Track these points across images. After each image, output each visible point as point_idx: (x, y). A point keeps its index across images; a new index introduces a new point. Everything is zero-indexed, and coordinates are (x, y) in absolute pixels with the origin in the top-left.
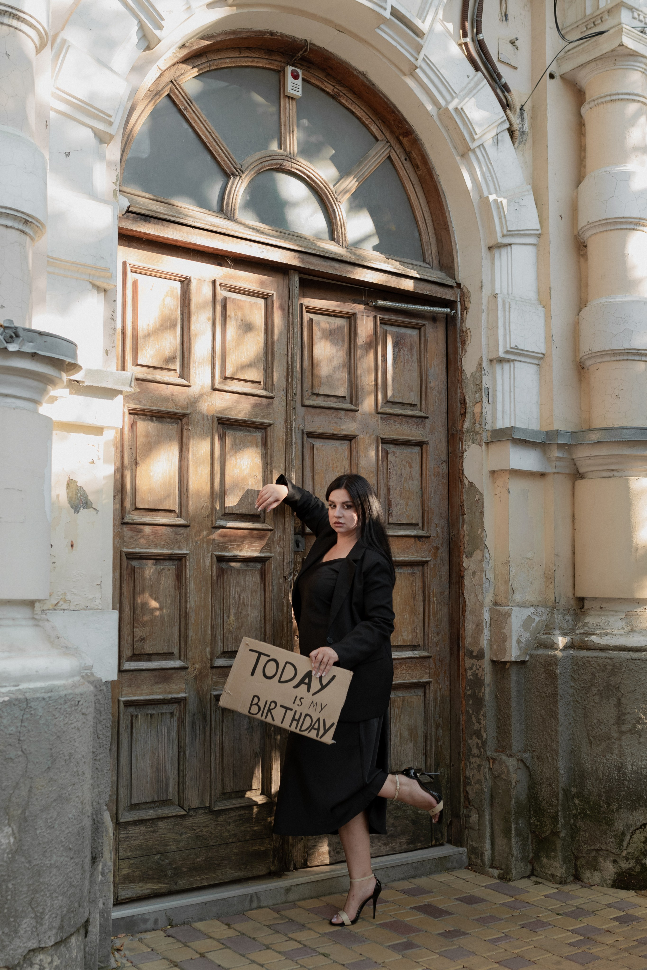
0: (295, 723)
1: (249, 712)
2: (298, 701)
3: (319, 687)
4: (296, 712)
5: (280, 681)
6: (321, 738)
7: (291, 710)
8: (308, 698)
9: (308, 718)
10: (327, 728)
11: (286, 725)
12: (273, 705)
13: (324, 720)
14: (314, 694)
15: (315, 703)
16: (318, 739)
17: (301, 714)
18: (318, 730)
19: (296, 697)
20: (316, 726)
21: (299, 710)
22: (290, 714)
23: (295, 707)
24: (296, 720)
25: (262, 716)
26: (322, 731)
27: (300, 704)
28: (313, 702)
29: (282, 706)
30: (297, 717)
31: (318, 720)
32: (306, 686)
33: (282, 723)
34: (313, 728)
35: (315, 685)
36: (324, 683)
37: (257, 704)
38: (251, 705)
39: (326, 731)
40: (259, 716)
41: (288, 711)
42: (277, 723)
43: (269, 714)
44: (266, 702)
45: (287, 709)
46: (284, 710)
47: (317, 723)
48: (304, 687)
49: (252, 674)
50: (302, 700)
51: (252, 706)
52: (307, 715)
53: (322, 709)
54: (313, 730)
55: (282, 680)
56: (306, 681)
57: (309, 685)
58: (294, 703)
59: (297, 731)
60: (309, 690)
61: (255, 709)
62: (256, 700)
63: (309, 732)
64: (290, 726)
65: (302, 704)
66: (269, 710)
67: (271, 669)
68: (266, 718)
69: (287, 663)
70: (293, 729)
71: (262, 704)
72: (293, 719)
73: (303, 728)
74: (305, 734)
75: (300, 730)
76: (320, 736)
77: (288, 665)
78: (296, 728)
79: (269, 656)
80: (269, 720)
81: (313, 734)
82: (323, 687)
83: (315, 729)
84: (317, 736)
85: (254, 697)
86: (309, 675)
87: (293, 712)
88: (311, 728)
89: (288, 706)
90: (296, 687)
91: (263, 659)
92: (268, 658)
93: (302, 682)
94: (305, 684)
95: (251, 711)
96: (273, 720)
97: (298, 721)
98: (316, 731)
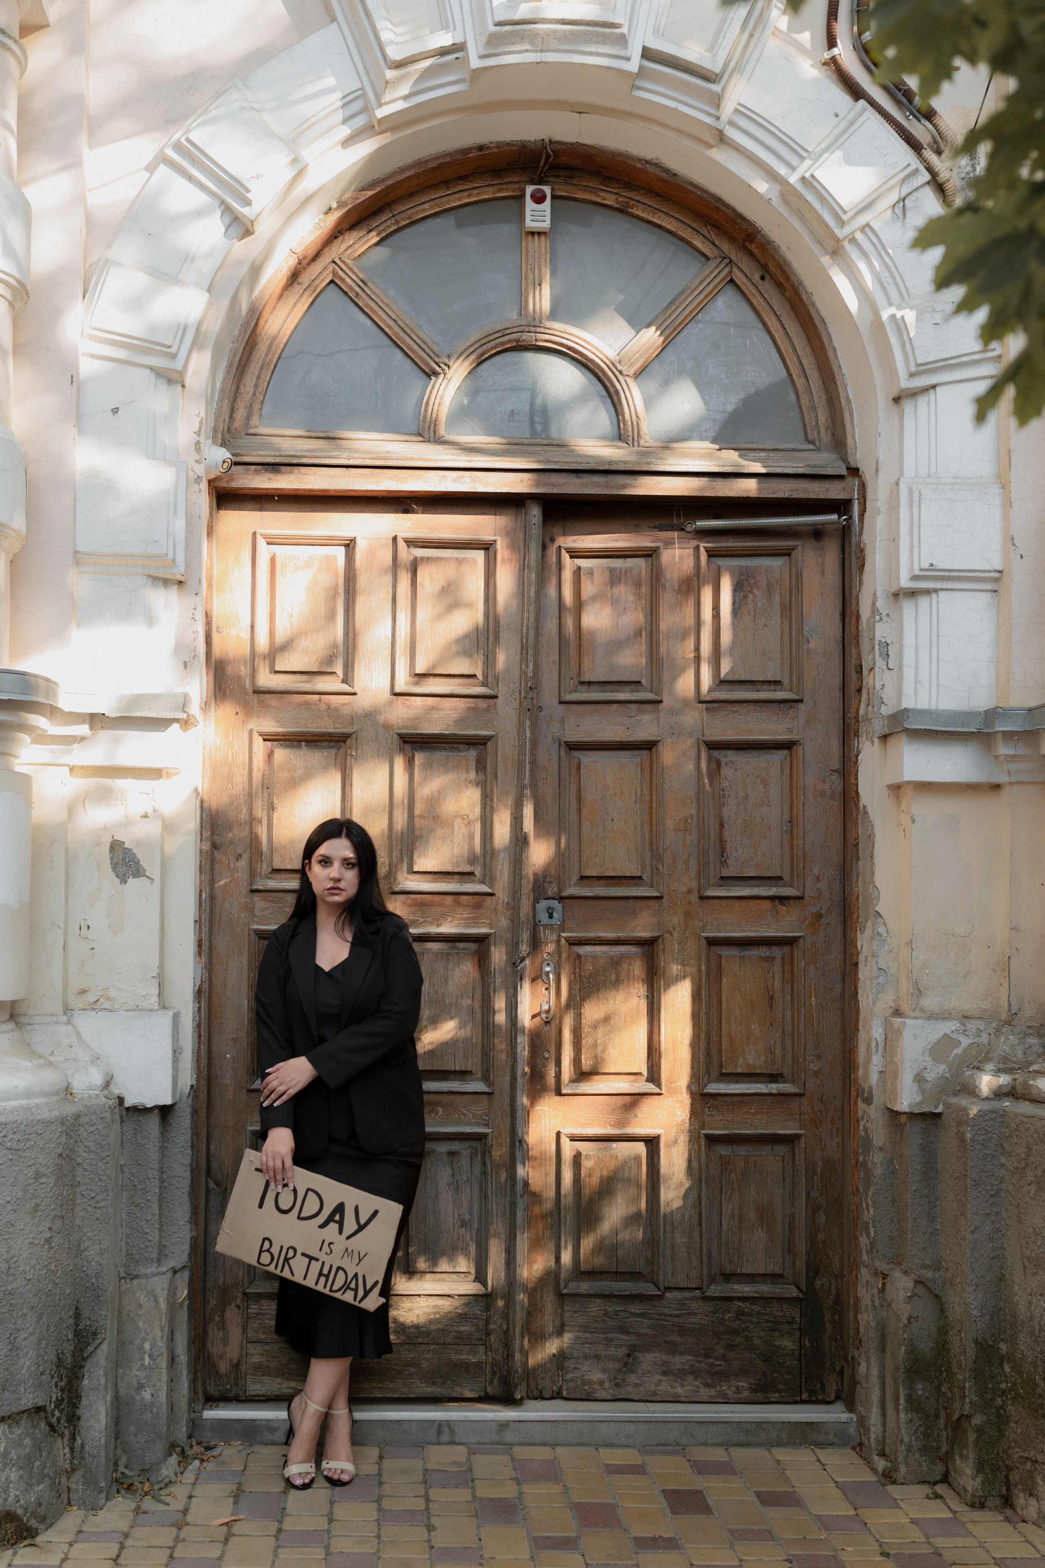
0: (323, 1279)
1: (258, 1262)
2: (326, 1248)
3: (356, 1227)
4: (323, 1263)
5: (299, 1218)
6: (360, 1302)
7: (317, 1260)
8: (340, 1243)
9: (341, 1272)
10: (368, 1288)
11: (310, 1283)
12: (291, 1252)
13: (364, 1277)
14: (348, 1238)
15: (350, 1251)
16: (356, 1304)
17: (331, 1266)
18: (356, 1290)
19: (324, 1241)
20: (353, 1285)
21: (328, 1260)
22: (315, 1267)
23: (322, 1256)
24: (324, 1275)
25: (276, 1267)
26: (361, 1293)
27: (329, 1252)
28: (347, 1249)
29: (303, 1254)
30: (325, 1272)
31: (356, 1276)
32: (337, 1226)
33: (305, 1278)
34: (348, 1288)
35: (350, 1225)
36: (361, 1221)
37: (268, 1250)
38: (261, 1251)
39: (367, 1293)
40: (271, 1268)
41: (313, 1262)
42: (298, 1278)
43: (286, 1264)
44: (282, 1247)
45: (311, 1258)
46: (307, 1260)
47: (354, 1281)
48: (333, 1227)
49: (261, 1206)
50: (331, 1246)
51: (261, 1254)
52: (339, 1268)
53: (360, 1260)
54: (348, 1291)
55: (302, 1215)
56: (337, 1218)
57: (341, 1223)
58: (321, 1250)
59: (327, 1291)
60: (341, 1232)
61: (266, 1258)
62: (267, 1245)
63: (343, 1293)
64: (316, 1284)
65: (331, 1251)
66: (286, 1260)
67: (286, 1199)
68: (282, 1271)
69: (308, 1190)
70: (320, 1288)
71: (275, 1250)
72: (321, 1274)
73: (335, 1288)
74: (338, 1295)
75: (331, 1290)
76: (359, 1298)
77: (310, 1193)
78: (325, 1287)
80: (286, 1274)
81: (348, 1297)
82: (360, 1228)
83: (352, 1289)
84: (355, 1299)
85: (264, 1239)
86: (340, 1208)
87: (320, 1263)
88: (346, 1287)
89: (312, 1255)
90: (322, 1226)
93: (330, 1219)
94: (336, 1222)
95: (261, 1261)
96: (293, 1274)
97: (327, 1277)
98: (352, 1293)
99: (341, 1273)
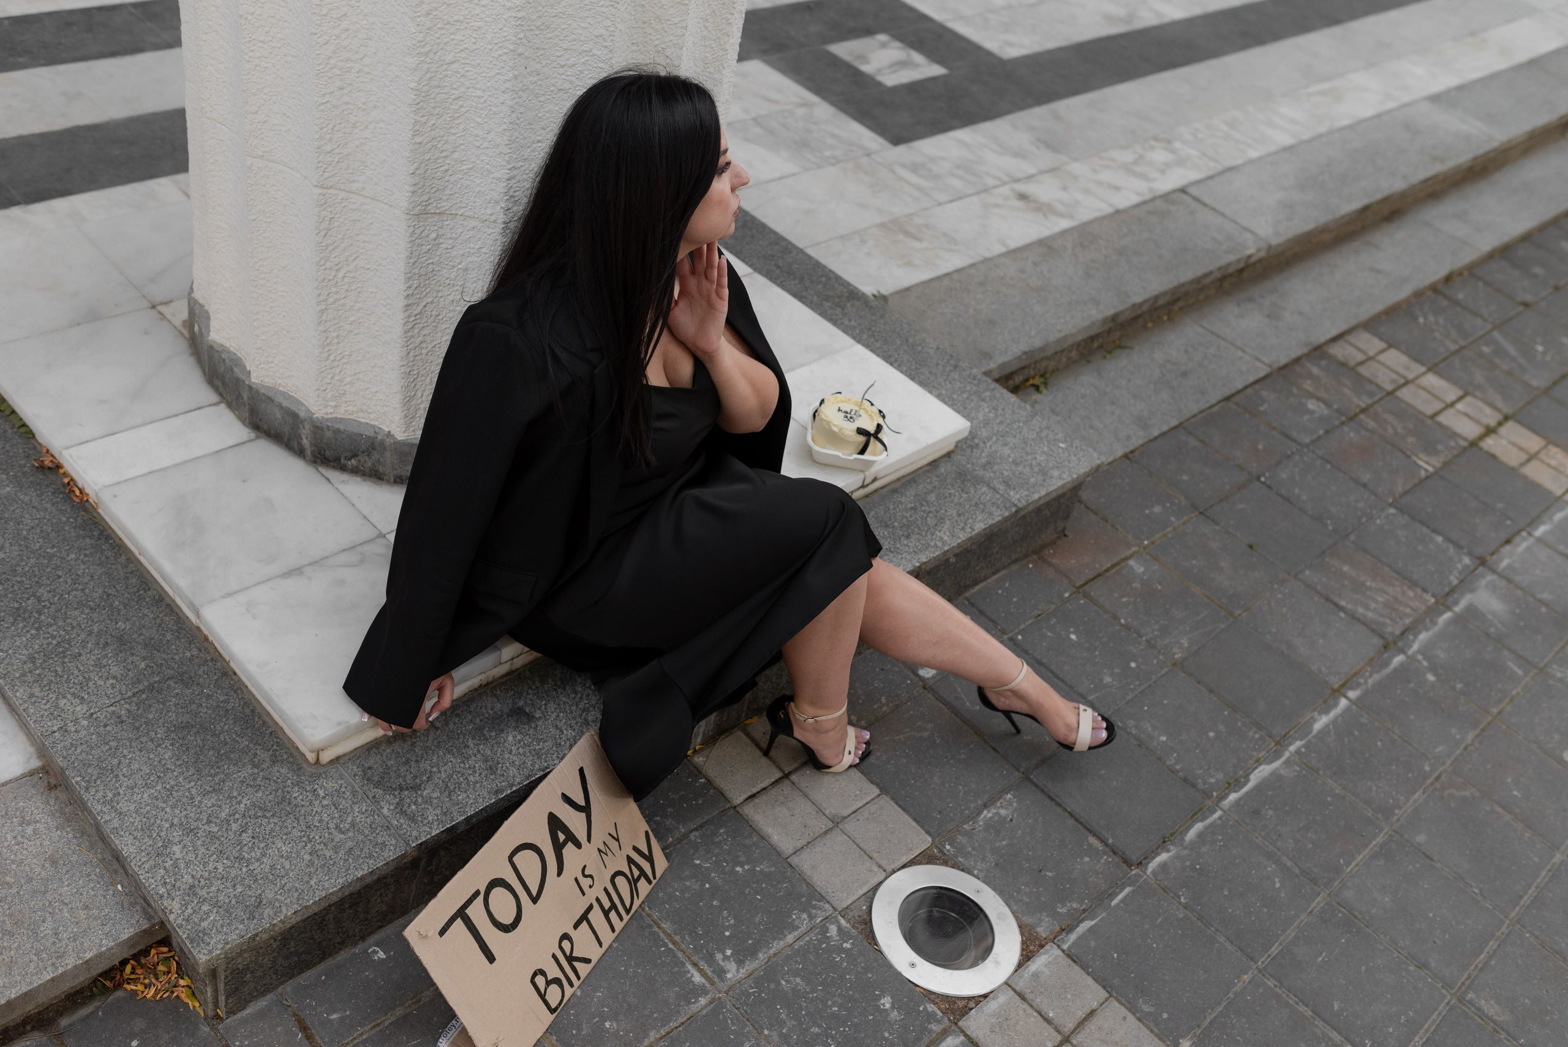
0: (613, 915)
1: (552, 1011)
2: (585, 883)
3: (583, 815)
4: (598, 900)
5: (535, 900)
6: (655, 878)
7: (591, 907)
8: (588, 856)
9: (617, 880)
10: (646, 853)
11: (607, 940)
12: (566, 944)
13: (635, 849)
14: (589, 840)
15: (602, 848)
16: (654, 882)
17: (606, 890)
18: (643, 873)
19: (576, 879)
20: (636, 873)
21: (598, 890)
22: (596, 916)
23: (591, 897)
24: (609, 910)
25: (571, 984)
26: (647, 868)
27: (590, 882)
28: (599, 850)
29: (576, 926)
30: (607, 904)
31: (630, 860)
32: (569, 845)
33: (600, 944)
34: (636, 881)
35: (577, 824)
36: (582, 803)
37: (548, 983)
38: (542, 997)
39: (650, 859)
40: (568, 993)
41: (589, 917)
42: (595, 953)
43: (575, 964)
44: (554, 956)
45: (584, 917)
46: (584, 924)
47: (633, 867)
48: (569, 850)
49: (491, 958)
50: (586, 873)
51: (547, 997)
52: (613, 881)
53: (617, 840)
54: (639, 885)
55: (534, 893)
56: (562, 837)
57: (572, 838)
58: (583, 894)
59: (626, 918)
60: (578, 845)
61: (554, 995)
62: (540, 981)
63: (638, 896)
64: (612, 930)
65: (591, 876)
66: (571, 959)
67: (502, 904)
68: (579, 978)
69: (511, 859)
70: (618, 927)
71: (553, 972)
72: (606, 914)
73: (628, 904)
74: (636, 905)
75: (628, 911)
76: (651, 877)
77: (515, 860)
78: (621, 919)
79: (477, 894)
80: (584, 972)
81: (644, 889)
82: (586, 809)
83: (639, 878)
84: (650, 882)
85: (533, 981)
86: (555, 823)
87: (595, 907)
88: (633, 883)
89: (582, 912)
90: (560, 873)
91: (476, 912)
92: (481, 898)
93: (558, 848)
94: (565, 843)
95: (553, 1006)
96: (587, 961)
97: (613, 906)
98: (643, 880)
99: (621, 881)
